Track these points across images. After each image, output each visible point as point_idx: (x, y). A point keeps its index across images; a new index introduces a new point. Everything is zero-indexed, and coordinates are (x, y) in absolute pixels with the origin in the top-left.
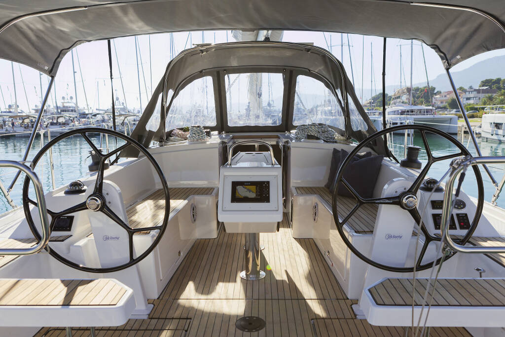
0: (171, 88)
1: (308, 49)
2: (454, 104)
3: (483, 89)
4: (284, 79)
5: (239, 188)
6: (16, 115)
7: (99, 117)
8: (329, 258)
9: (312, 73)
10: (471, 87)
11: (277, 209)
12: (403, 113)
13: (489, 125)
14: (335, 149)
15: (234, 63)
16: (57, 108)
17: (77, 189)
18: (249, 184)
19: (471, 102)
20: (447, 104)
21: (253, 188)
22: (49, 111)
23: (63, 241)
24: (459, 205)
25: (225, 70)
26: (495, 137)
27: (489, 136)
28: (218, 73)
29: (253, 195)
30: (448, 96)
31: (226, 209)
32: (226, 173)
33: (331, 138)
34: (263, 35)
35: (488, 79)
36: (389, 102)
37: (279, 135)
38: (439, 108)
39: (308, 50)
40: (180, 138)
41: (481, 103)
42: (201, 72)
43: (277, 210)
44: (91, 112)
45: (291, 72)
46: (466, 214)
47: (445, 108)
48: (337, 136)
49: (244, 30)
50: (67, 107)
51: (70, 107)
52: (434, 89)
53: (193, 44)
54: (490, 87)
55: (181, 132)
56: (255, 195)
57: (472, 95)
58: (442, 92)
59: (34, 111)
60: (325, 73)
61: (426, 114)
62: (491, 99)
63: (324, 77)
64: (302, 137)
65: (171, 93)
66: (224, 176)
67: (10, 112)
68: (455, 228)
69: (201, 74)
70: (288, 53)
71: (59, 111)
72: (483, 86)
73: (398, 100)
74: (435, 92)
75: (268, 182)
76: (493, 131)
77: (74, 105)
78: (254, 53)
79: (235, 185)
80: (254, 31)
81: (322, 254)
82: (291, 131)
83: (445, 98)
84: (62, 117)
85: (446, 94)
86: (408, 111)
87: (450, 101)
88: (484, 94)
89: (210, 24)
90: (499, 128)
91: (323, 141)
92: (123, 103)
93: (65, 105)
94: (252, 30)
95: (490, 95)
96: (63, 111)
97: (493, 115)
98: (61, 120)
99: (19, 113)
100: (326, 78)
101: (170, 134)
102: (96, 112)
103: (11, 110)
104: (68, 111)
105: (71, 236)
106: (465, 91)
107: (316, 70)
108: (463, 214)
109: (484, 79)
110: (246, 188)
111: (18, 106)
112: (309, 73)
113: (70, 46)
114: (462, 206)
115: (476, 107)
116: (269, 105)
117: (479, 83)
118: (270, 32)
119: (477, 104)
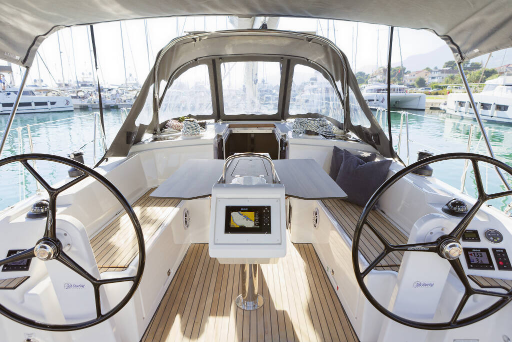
0: (164, 79)
1: (309, 38)
2: (421, 83)
3: (446, 70)
4: (281, 68)
5: (235, 215)
6: (40, 88)
7: (114, 92)
8: (333, 278)
9: (310, 62)
10: (436, 68)
11: (279, 242)
12: (379, 91)
13: (454, 103)
14: (335, 147)
15: (229, 51)
16: (78, 82)
17: (42, 210)
18: (247, 209)
19: (436, 80)
20: (415, 83)
21: (251, 215)
22: (71, 85)
23: (14, 288)
24: (495, 238)
25: (220, 58)
26: (458, 113)
27: (453, 113)
28: (214, 61)
29: (251, 224)
30: (416, 75)
31: (219, 242)
32: (219, 196)
33: (330, 132)
34: (259, 22)
35: (451, 60)
36: (365, 80)
37: (275, 124)
38: (408, 85)
39: (310, 40)
40: (174, 130)
41: (444, 82)
42: (196, 60)
43: (280, 244)
44: (107, 87)
45: (289, 61)
46: (504, 250)
47: (413, 86)
48: (335, 130)
49: (240, 16)
50: (87, 82)
51: (89, 82)
52: (404, 69)
53: (185, 32)
54: (453, 68)
55: (176, 123)
56: (253, 225)
57: (436, 75)
58: (411, 72)
59: (57, 86)
60: (324, 63)
61: (399, 92)
62: (452, 78)
63: (323, 67)
64: (300, 131)
65: (163, 83)
66: (217, 199)
67: (36, 86)
68: (493, 269)
69: (196, 62)
70: (287, 42)
71: (80, 85)
72: (447, 67)
73: (374, 79)
74: (406, 71)
75: (269, 208)
76: (457, 108)
77: (92, 80)
78: (251, 41)
79: (230, 210)
80: (251, 18)
81: (324, 269)
82: (287, 120)
83: (414, 77)
84: (81, 91)
85: (414, 74)
86: (383, 90)
87: (418, 80)
88: (447, 74)
89: (202, 8)
90: (462, 106)
91: (321, 136)
92: (136, 80)
93: (85, 80)
94: (250, 16)
95: (452, 74)
96: (83, 85)
97: (458, 94)
98: (80, 94)
99: (43, 86)
100: (325, 69)
101: (164, 126)
102: (111, 87)
103: (37, 84)
104: (87, 86)
105: (29, 277)
106: (431, 71)
107: (314, 59)
108: (501, 249)
109: (447, 61)
110: (242, 215)
111: (42, 81)
112: (306, 62)
113: (46, 32)
114: (498, 239)
115: (440, 85)
116: (263, 81)
117: (444, 64)
118: (267, 18)
119: (440, 83)
